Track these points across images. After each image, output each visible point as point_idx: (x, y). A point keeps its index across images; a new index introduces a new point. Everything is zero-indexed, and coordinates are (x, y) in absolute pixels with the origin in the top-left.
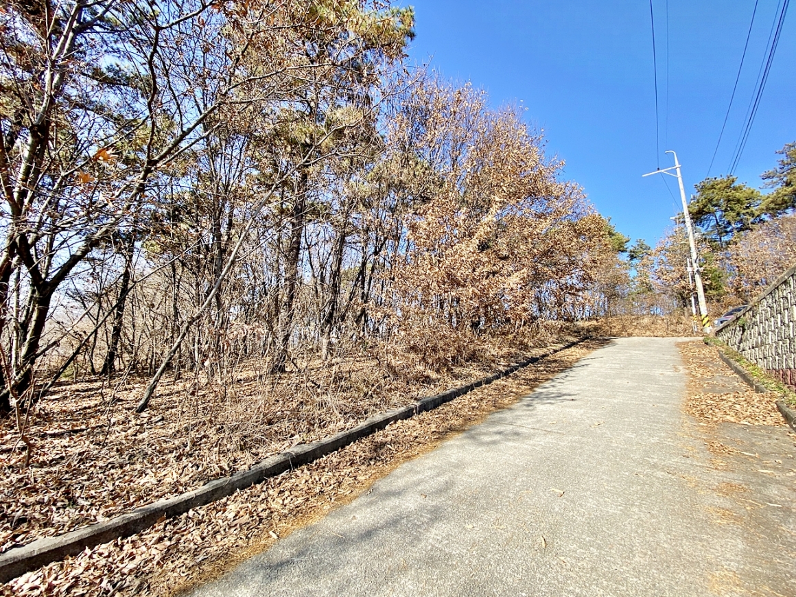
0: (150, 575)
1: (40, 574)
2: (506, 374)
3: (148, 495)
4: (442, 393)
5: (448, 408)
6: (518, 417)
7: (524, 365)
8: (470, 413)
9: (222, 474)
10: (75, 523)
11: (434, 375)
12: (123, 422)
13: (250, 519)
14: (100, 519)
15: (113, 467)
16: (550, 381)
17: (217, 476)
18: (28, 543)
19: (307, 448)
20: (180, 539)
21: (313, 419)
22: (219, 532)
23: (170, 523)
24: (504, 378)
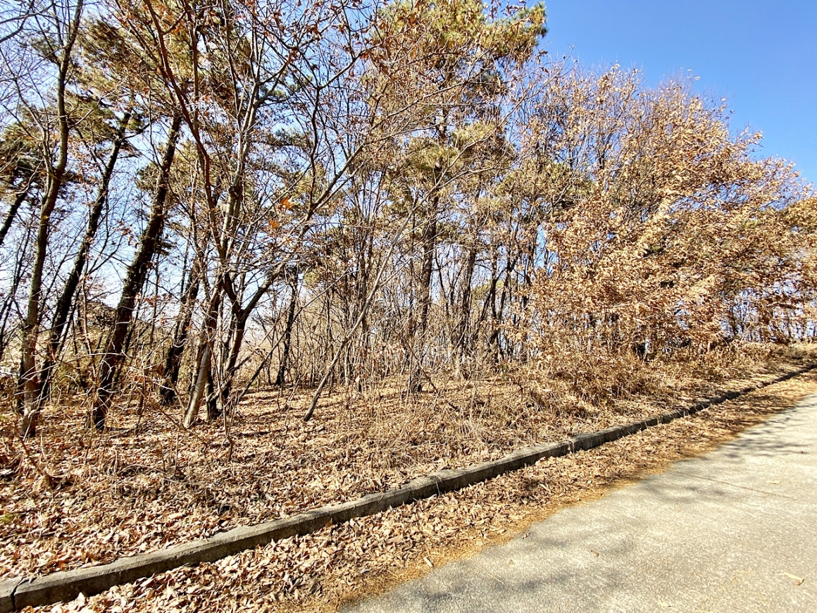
0: (322, 578)
1: (238, 559)
2: (692, 412)
3: (318, 499)
4: (603, 430)
5: (613, 449)
6: (717, 470)
7: (717, 402)
8: (645, 458)
9: (376, 489)
10: (265, 516)
11: (590, 408)
12: (295, 429)
13: (404, 540)
14: (283, 515)
15: (290, 469)
16: (762, 425)
17: (372, 490)
18: (230, 529)
19: (452, 474)
20: (344, 547)
21: (456, 444)
22: (377, 547)
23: (335, 529)
24: (689, 416)
